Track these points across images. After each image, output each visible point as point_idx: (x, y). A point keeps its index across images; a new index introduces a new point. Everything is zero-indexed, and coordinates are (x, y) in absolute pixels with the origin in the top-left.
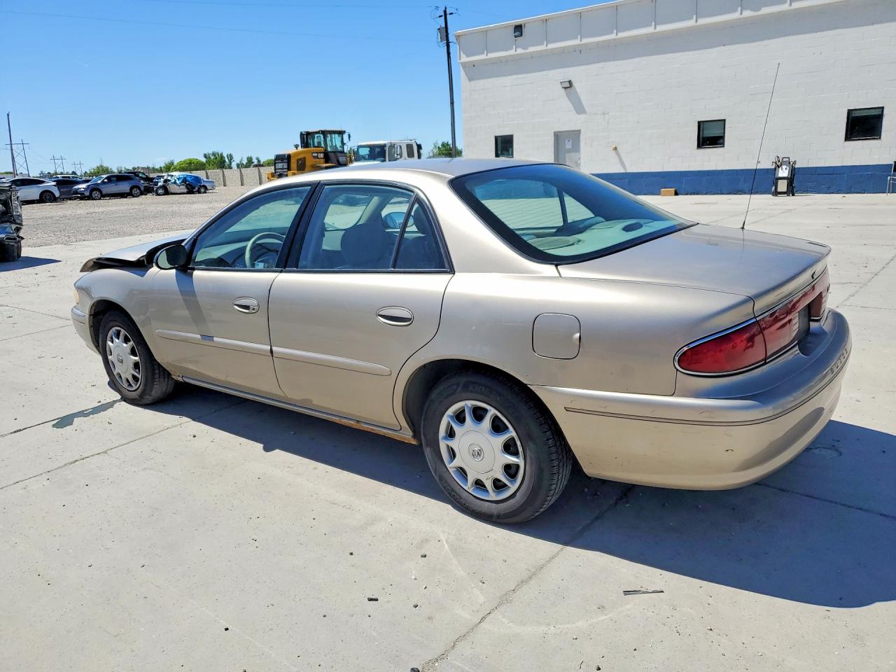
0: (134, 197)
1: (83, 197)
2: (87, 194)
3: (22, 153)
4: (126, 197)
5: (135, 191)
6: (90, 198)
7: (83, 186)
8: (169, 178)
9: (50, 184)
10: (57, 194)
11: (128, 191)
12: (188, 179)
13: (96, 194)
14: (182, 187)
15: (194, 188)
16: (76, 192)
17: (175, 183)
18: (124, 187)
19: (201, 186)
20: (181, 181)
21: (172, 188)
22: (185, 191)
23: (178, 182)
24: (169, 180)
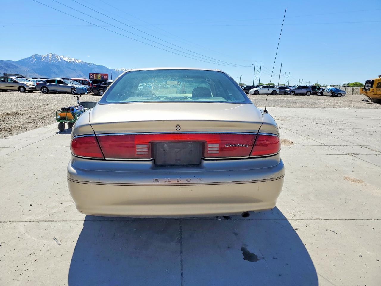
0: (307, 95)
1: (288, 94)
2: (289, 93)
3: (288, 78)
4: (305, 95)
5: (309, 93)
6: (290, 94)
7: (289, 89)
8: (325, 89)
9: (277, 88)
10: (278, 92)
11: (306, 93)
12: (333, 90)
13: (292, 93)
14: (329, 93)
15: (335, 94)
16: (285, 92)
17: (327, 91)
18: (304, 91)
19: (339, 93)
20: (329, 90)
21: (325, 93)
22: (331, 95)
23: (328, 91)
24: (325, 90)
